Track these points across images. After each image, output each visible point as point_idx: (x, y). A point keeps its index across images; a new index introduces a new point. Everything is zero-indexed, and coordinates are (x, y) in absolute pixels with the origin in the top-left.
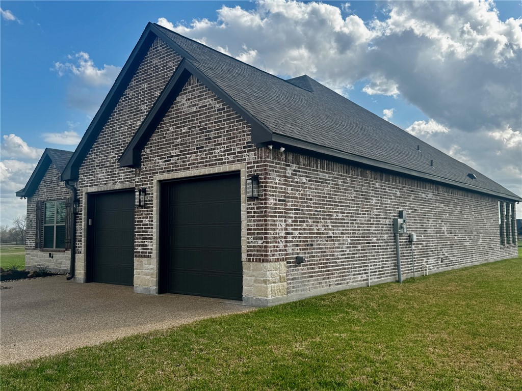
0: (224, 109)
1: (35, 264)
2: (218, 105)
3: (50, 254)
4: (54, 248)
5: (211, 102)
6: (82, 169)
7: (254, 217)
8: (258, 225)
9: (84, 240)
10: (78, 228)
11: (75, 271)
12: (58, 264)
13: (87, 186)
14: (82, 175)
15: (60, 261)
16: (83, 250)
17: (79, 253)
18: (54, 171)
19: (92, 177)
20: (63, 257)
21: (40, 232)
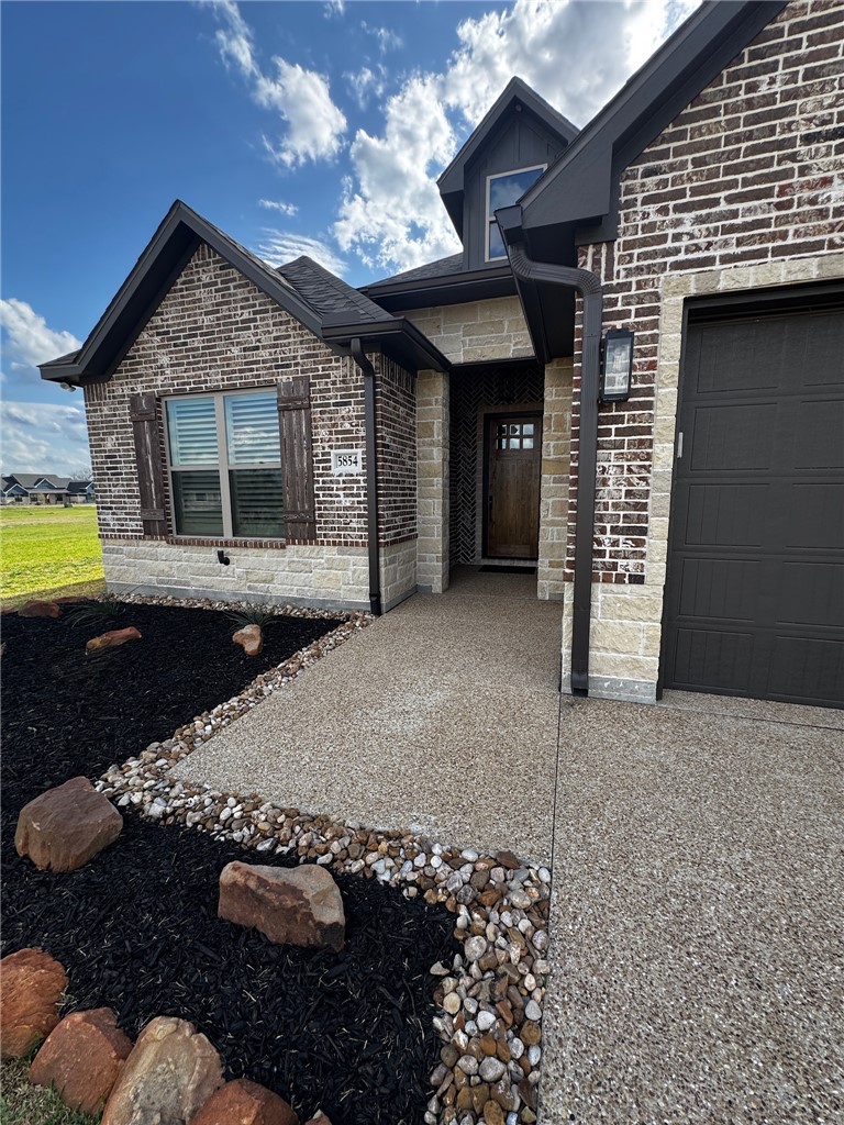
1: (145, 578)
3: (221, 554)
4: (228, 535)
6: (648, 173)
9: (659, 526)
10: (612, 475)
11: (592, 653)
12: (256, 581)
13: (710, 261)
14: (652, 208)
15: (263, 574)
16: (656, 568)
17: (620, 580)
18: (201, 293)
19: (760, 209)
20: (278, 563)
21: (161, 488)
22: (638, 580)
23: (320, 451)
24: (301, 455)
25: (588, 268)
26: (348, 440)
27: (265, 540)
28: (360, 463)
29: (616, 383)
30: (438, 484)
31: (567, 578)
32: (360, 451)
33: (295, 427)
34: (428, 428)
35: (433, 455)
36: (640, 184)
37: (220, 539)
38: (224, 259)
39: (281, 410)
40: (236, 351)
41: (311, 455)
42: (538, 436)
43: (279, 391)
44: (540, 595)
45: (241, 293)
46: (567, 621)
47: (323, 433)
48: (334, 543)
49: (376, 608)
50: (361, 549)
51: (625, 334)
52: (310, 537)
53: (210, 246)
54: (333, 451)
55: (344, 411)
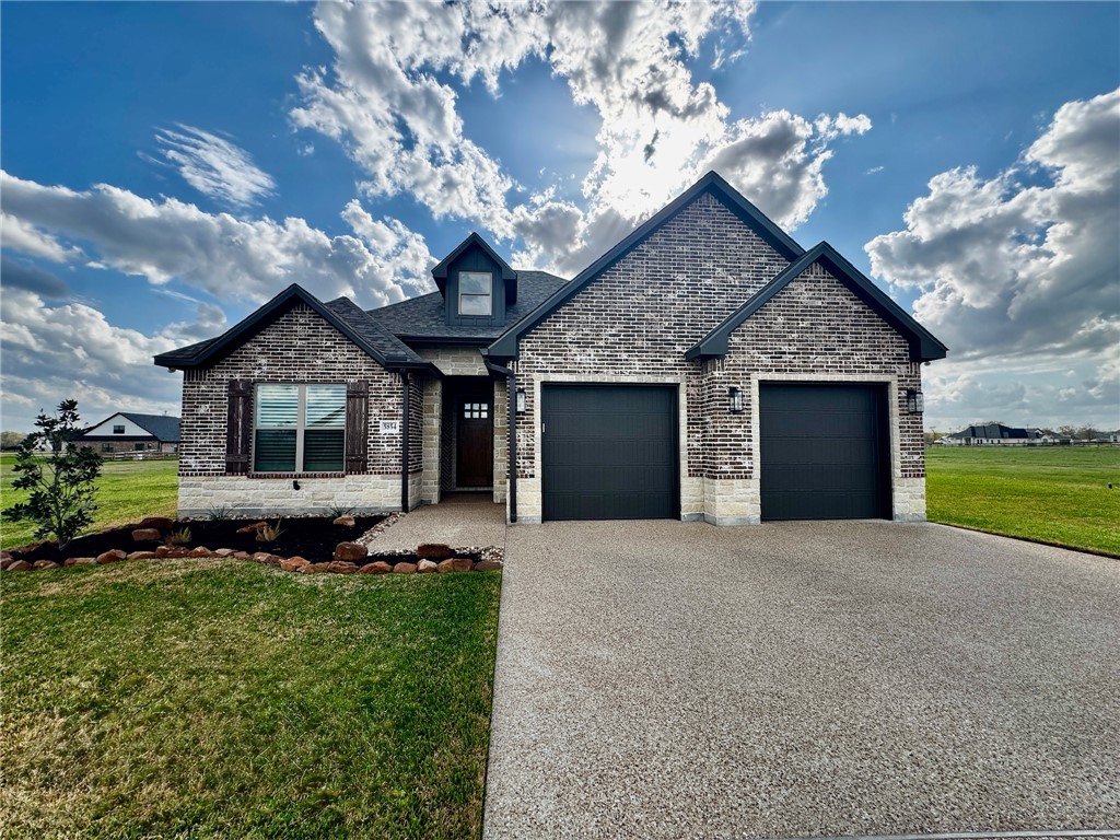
0: (864, 312)
2: (856, 307)
3: (295, 483)
4: (299, 469)
5: (845, 301)
6: (528, 342)
7: (908, 431)
8: (913, 440)
9: (538, 456)
10: (521, 438)
11: (518, 507)
12: (321, 499)
13: (547, 372)
14: (529, 353)
15: (326, 494)
16: (538, 472)
17: (526, 477)
18: (299, 328)
19: (560, 359)
20: (338, 487)
21: (246, 441)
22: (532, 476)
23: (373, 420)
24: (360, 422)
25: (510, 368)
26: (391, 415)
27: (329, 473)
28: (398, 428)
29: (521, 408)
30: (436, 439)
31: (507, 477)
32: (398, 422)
33: (357, 407)
34: (431, 409)
35: (434, 423)
36: (525, 345)
37: (294, 473)
38: (317, 313)
39: (348, 397)
40: (319, 362)
41: (366, 423)
42: (491, 411)
43: (348, 387)
44: (495, 500)
45: (326, 332)
46: (508, 507)
47: (376, 411)
48: (379, 473)
49: (405, 508)
50: (397, 476)
51: (522, 391)
52: (363, 470)
53: (307, 305)
54: (381, 421)
55: (389, 400)
